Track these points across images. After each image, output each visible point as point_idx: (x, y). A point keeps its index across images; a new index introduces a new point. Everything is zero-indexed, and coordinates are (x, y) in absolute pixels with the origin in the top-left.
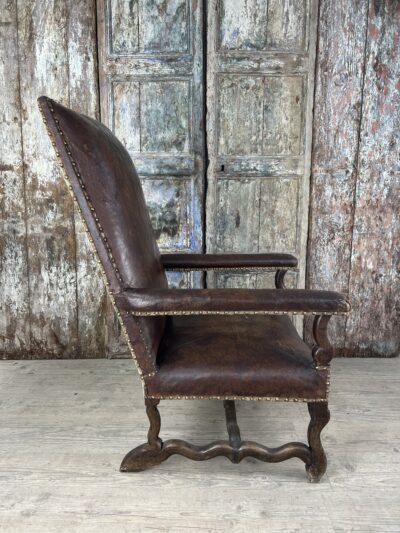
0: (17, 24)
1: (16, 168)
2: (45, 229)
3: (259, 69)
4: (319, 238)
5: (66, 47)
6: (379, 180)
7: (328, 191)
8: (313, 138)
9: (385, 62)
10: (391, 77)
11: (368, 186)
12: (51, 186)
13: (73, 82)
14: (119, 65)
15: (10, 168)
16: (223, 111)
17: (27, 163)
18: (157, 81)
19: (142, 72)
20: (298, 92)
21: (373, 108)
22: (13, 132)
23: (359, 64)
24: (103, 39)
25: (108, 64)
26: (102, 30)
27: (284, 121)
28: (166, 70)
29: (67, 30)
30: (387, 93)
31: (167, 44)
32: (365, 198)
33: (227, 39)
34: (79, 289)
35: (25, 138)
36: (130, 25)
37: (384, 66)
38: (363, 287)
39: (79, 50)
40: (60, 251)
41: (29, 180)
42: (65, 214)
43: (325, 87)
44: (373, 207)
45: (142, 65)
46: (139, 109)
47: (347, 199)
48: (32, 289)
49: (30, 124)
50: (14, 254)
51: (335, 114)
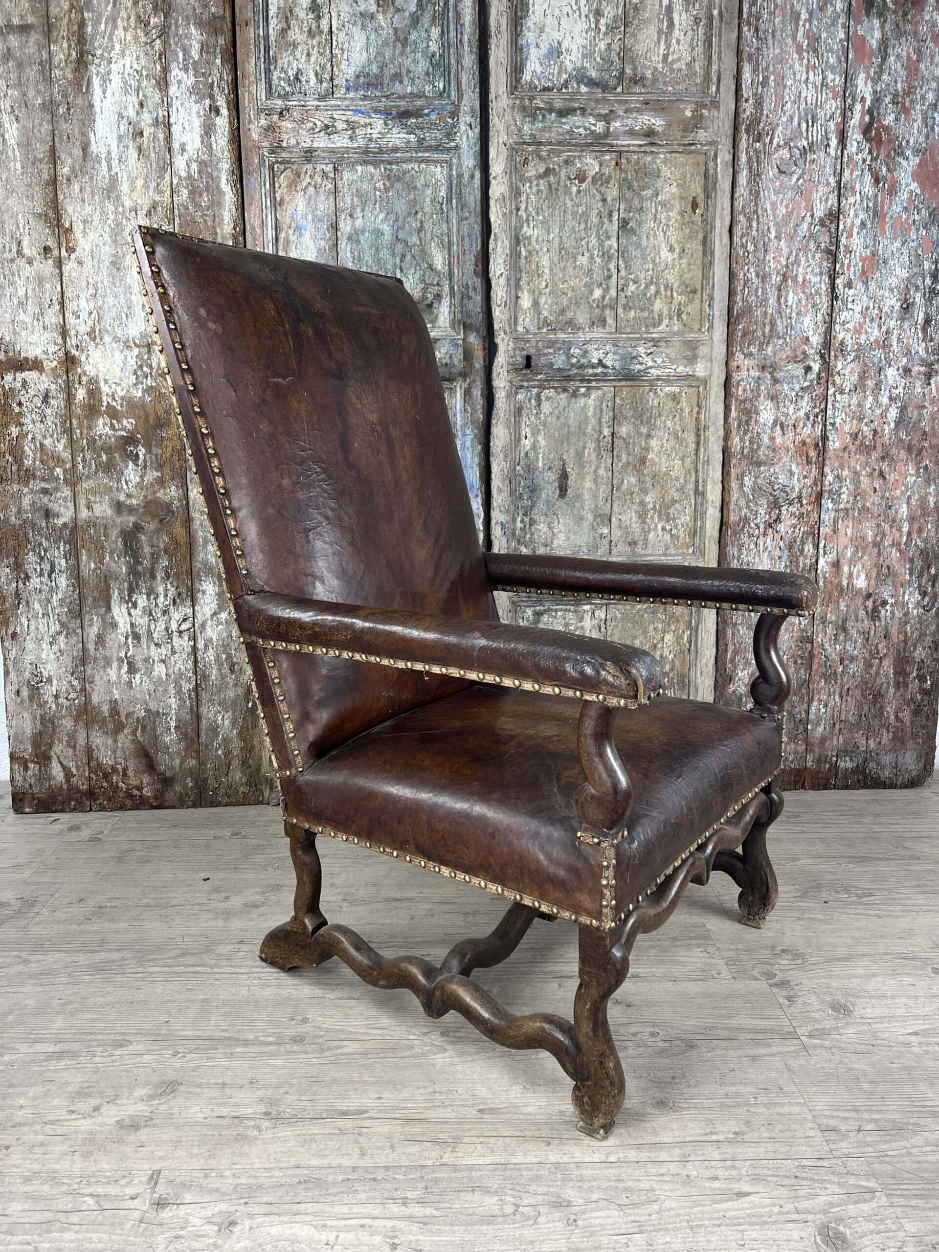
0: (48, 30)
1: (50, 365)
2: (119, 507)
3: (607, 134)
4: (746, 520)
5: (163, 83)
6: (878, 386)
7: (766, 414)
8: (731, 293)
9: (889, 120)
10: (901, 154)
11: (854, 401)
12: (132, 406)
13: (180, 163)
14: (287, 125)
15: (36, 365)
16: (527, 231)
17: (74, 352)
18: (375, 164)
19: (341, 141)
20: (696, 188)
21: (863, 224)
22: (40, 280)
23: (832, 126)
24: (250, 65)
25: (263, 122)
26: (247, 44)
27: (665, 254)
28: (397, 137)
29: (166, 43)
30: (893, 191)
31: (397, 77)
32: (847, 428)
33: (533, 66)
34: (201, 645)
35: (69, 294)
36: (311, 34)
37: (887, 129)
38: (844, 629)
39: (194, 91)
40: (155, 557)
41: (81, 394)
42: (167, 471)
43: (755, 176)
44: (866, 449)
45: (340, 126)
46: (335, 227)
47: (808, 430)
48: (91, 647)
49: (80, 263)
50: (47, 567)
51: (778, 238)
